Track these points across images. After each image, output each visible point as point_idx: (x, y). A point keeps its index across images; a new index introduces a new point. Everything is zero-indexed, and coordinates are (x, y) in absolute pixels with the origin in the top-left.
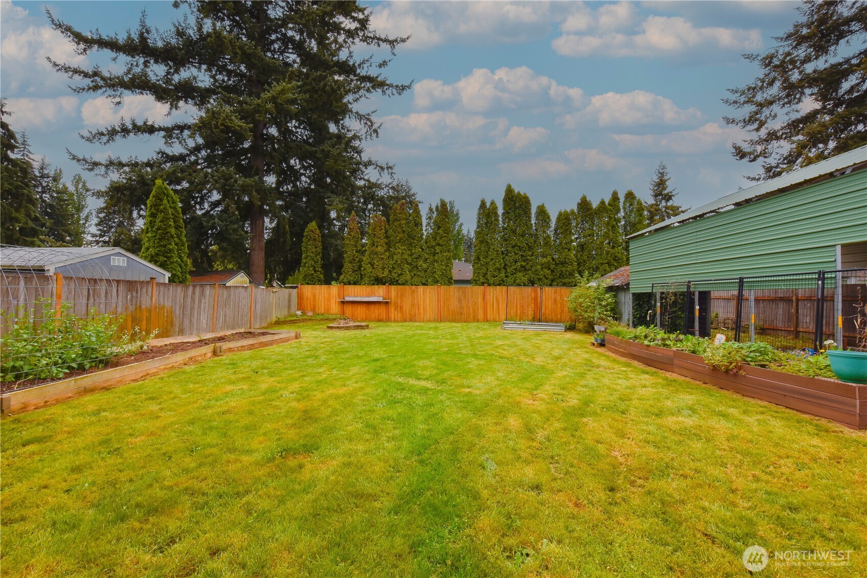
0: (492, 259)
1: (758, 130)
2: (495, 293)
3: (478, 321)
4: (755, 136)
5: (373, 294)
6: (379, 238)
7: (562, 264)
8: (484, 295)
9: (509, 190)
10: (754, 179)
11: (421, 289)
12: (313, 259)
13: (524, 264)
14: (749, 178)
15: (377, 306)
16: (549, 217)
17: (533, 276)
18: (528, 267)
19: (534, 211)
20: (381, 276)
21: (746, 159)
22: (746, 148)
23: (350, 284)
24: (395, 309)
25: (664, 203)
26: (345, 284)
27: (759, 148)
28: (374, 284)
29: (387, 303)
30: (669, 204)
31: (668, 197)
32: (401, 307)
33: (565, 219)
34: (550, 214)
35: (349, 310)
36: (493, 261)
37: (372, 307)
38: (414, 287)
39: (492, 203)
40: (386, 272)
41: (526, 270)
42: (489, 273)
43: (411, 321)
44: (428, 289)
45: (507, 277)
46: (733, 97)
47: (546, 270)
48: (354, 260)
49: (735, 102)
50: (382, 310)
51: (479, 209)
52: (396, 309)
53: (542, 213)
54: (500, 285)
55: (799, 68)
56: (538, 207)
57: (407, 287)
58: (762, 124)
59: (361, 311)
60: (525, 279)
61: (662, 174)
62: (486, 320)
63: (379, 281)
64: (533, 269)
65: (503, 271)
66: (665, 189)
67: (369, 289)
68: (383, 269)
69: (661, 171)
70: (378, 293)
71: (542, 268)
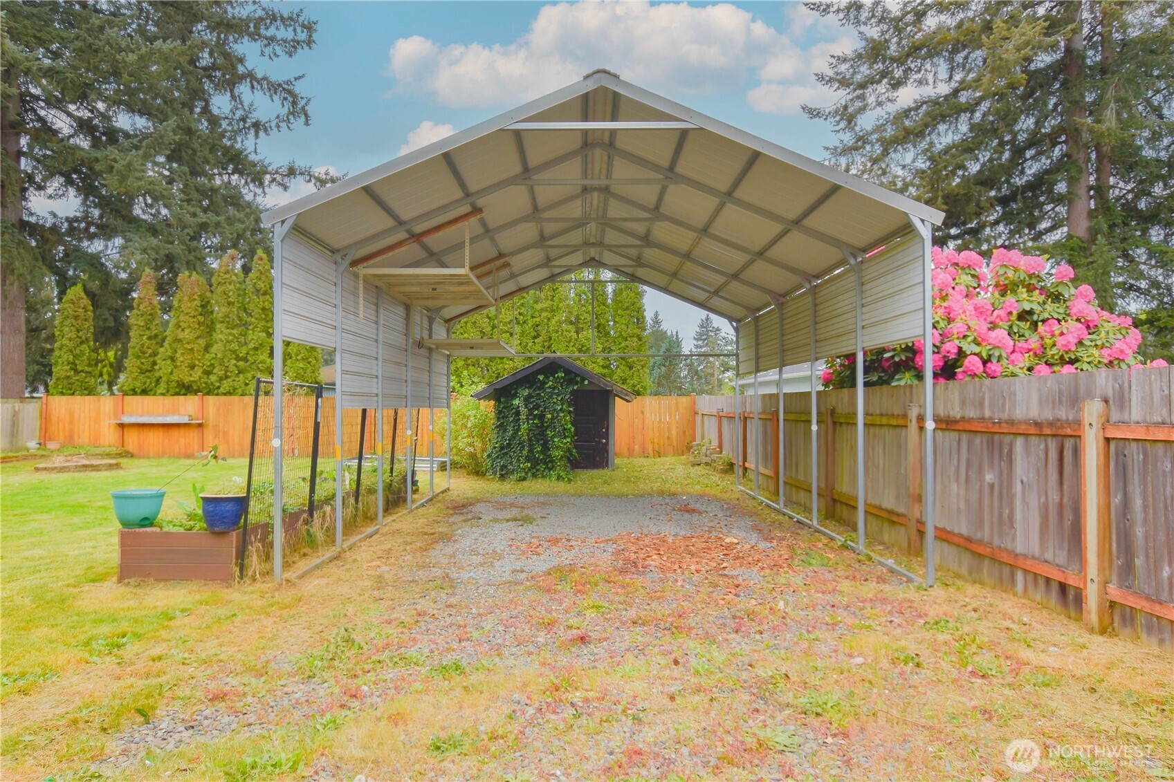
5: (175, 411)
12: (71, 352)
15: (182, 431)
20: (187, 380)
23: (135, 393)
24: (215, 436)
28: (178, 394)
29: (200, 426)
32: (225, 434)
35: (132, 439)
37: (175, 433)
40: (198, 373)
48: (144, 353)
50: (192, 437)
57: (235, 398)
59: (153, 438)
63: (186, 389)
67: (169, 400)
68: (192, 367)
70: (185, 408)
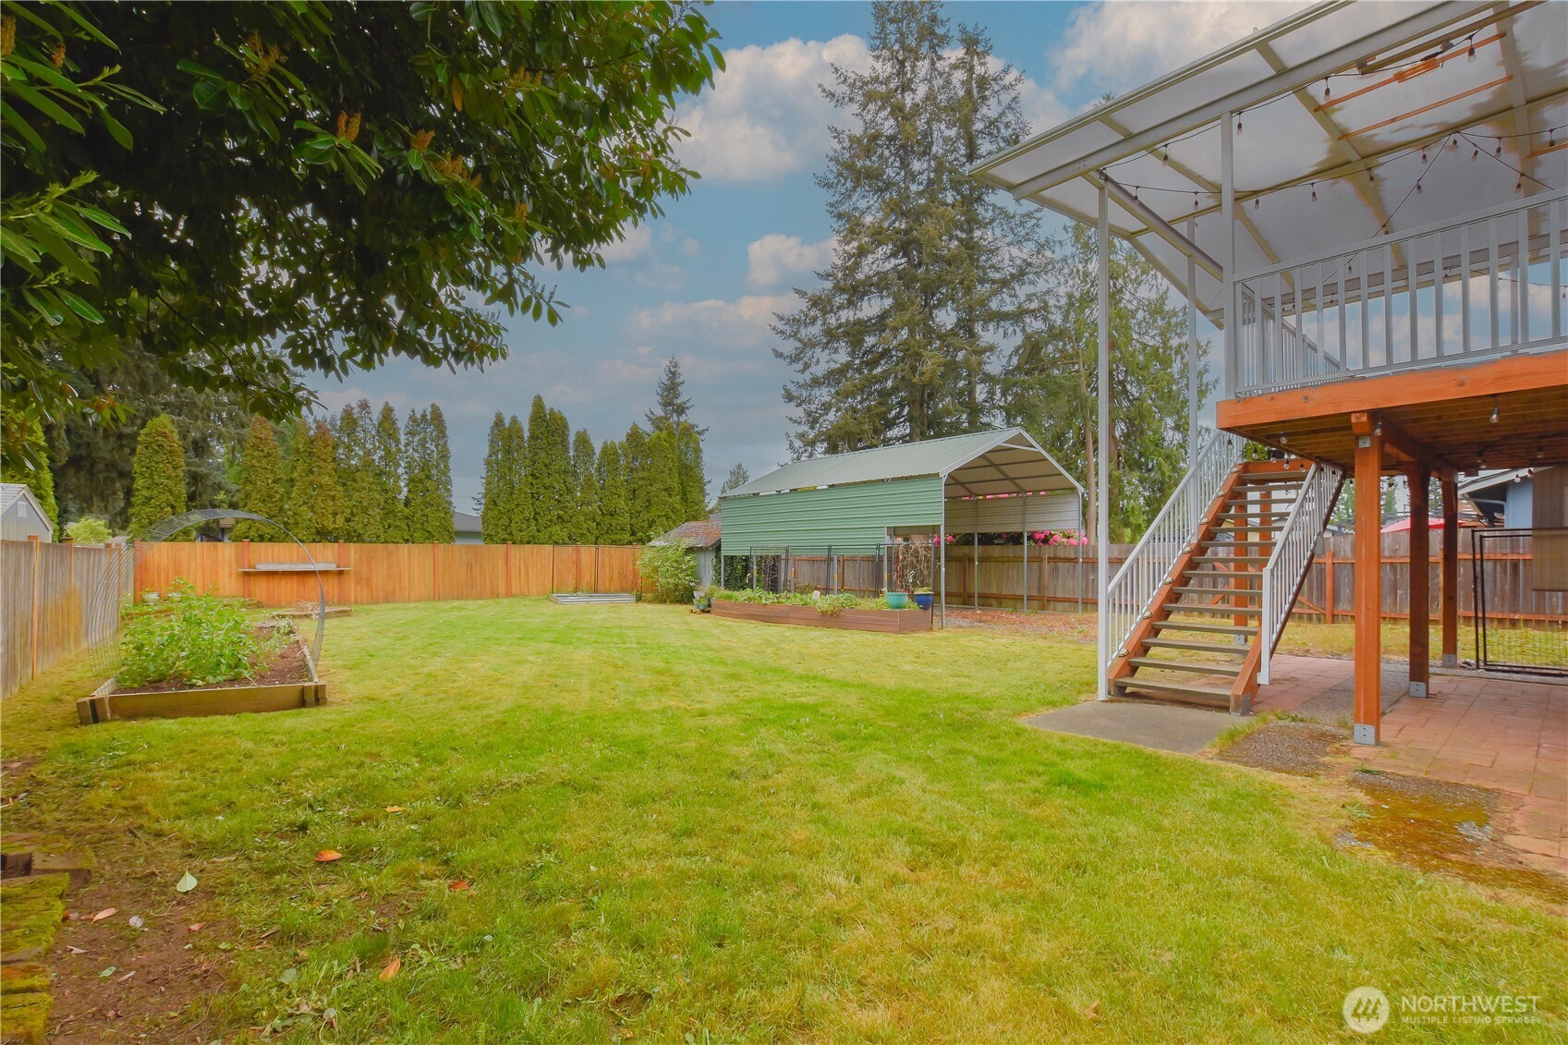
0: (517, 505)
1: (803, 371)
2: (521, 554)
3: (498, 596)
4: (801, 378)
6: (325, 460)
7: (611, 515)
8: (507, 557)
9: (538, 404)
10: (795, 421)
11: (404, 548)
12: (170, 491)
13: (561, 513)
14: (791, 419)
16: (593, 450)
17: (573, 530)
18: (566, 518)
19: (572, 439)
20: (329, 526)
21: (793, 404)
22: (795, 391)
23: (262, 539)
25: (675, 418)
26: (252, 541)
27: (805, 394)
28: (314, 541)
29: (341, 573)
30: (683, 419)
31: (681, 410)
32: (369, 580)
33: (610, 453)
34: (594, 445)
35: (261, 588)
36: (520, 508)
38: (391, 545)
39: (514, 420)
40: (340, 521)
41: (563, 521)
42: (513, 525)
43: (387, 600)
44: (416, 548)
45: (538, 531)
46: (780, 326)
47: (590, 523)
48: (270, 497)
49: (782, 332)
50: (330, 585)
51: (493, 428)
52: (358, 582)
53: (583, 441)
54: (528, 543)
55: (835, 314)
56: (578, 434)
57: (379, 546)
58: (807, 366)
59: (286, 588)
60: (564, 535)
61: (674, 374)
62: (509, 594)
63: (323, 535)
64: (574, 521)
65: (533, 523)
66: (677, 397)
68: (334, 514)
69: (673, 370)
70: (323, 557)
71: (585, 520)
